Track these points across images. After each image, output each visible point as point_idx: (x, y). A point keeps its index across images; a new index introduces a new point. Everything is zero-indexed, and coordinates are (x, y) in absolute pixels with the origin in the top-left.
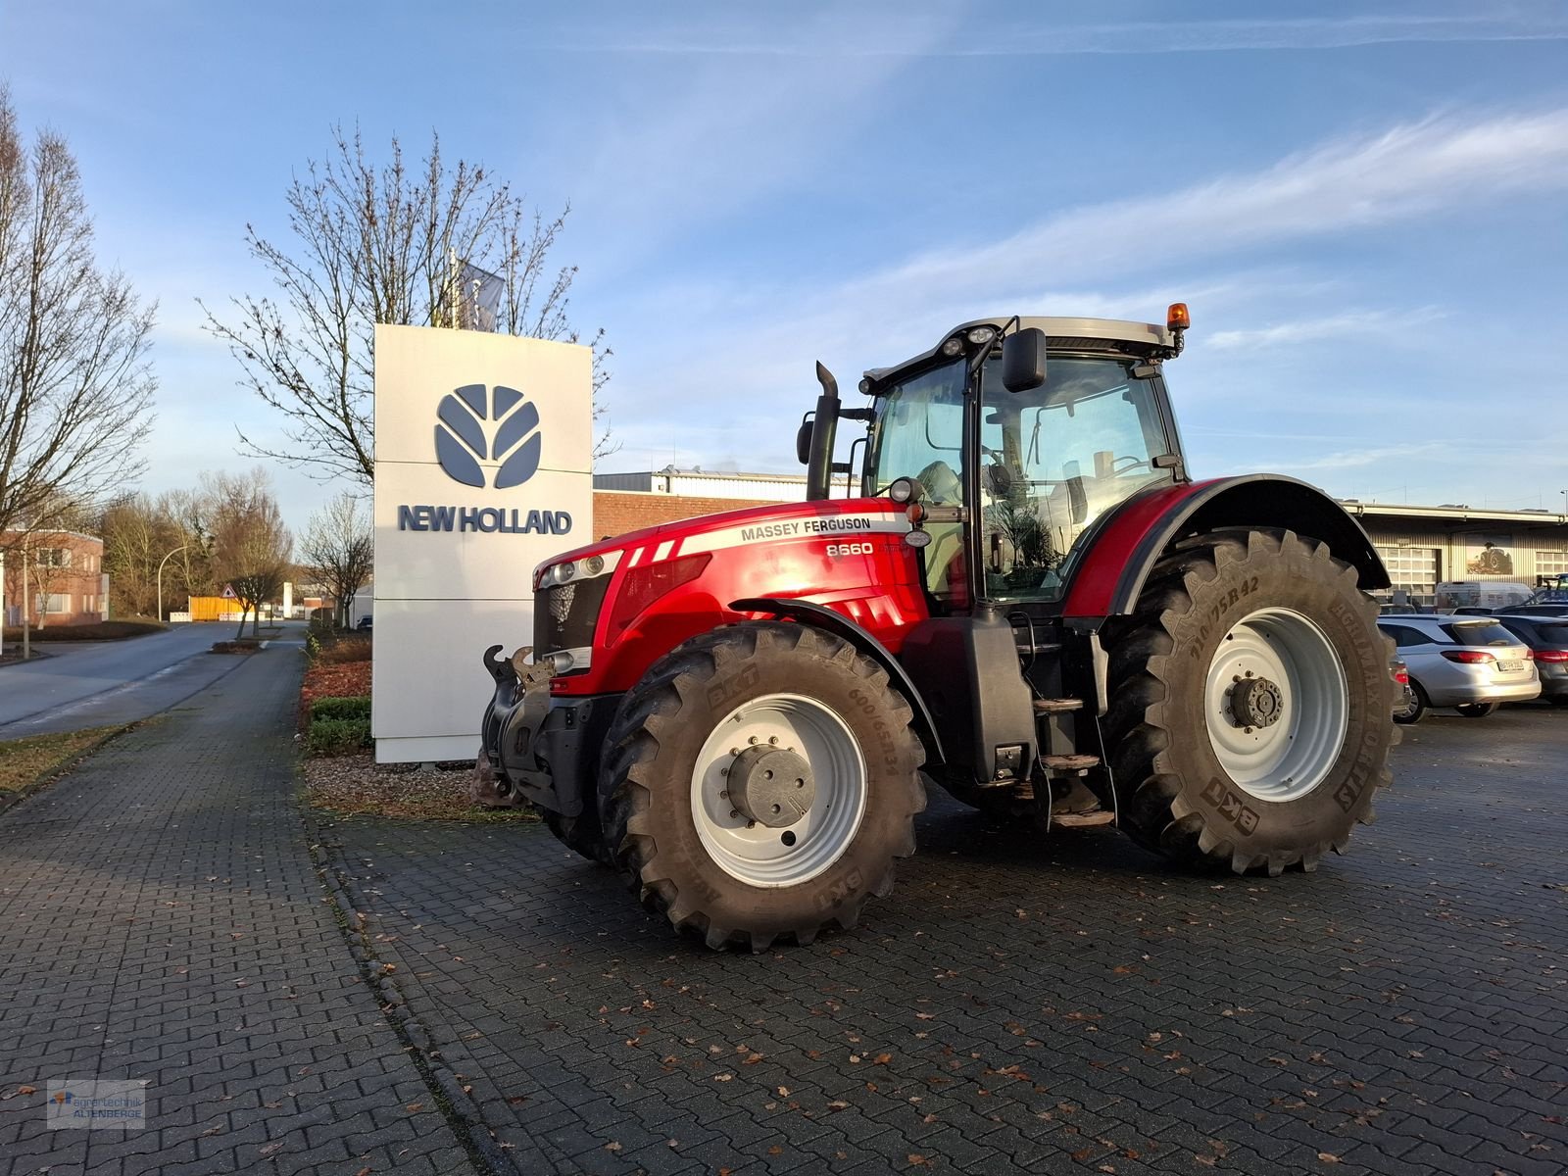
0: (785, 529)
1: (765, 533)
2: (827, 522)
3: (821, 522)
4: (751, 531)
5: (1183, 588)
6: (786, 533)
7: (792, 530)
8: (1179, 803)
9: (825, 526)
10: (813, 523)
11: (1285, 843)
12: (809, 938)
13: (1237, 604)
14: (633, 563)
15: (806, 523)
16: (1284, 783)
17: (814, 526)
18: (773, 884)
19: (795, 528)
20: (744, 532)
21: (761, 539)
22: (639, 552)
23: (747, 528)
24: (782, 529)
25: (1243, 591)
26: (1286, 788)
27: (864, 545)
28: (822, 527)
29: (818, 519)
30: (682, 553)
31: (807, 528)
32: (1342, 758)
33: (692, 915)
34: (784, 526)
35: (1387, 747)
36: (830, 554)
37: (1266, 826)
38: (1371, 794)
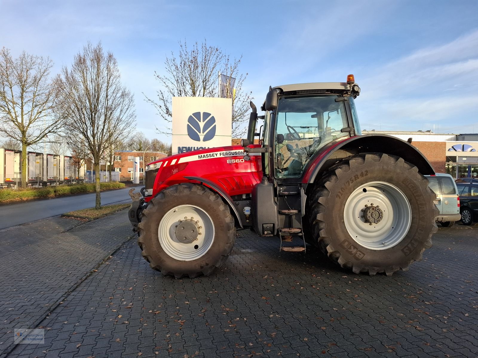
0: (213, 155)
1: (206, 156)
2: (228, 153)
3: (226, 153)
4: (201, 156)
5: (335, 174)
6: (213, 156)
7: (215, 155)
8: (330, 247)
9: (227, 154)
10: (223, 153)
11: (375, 265)
12: (193, 276)
13: (358, 180)
14: (165, 165)
15: (220, 153)
16: (383, 244)
17: (223, 154)
18: (184, 260)
19: (216, 155)
20: (199, 156)
21: (205, 158)
22: (167, 162)
23: (200, 155)
24: (212, 155)
25: (361, 175)
26: (383, 245)
27: (241, 160)
28: (226, 154)
29: (225, 152)
30: (179, 162)
31: (220, 155)
32: (407, 236)
33: (157, 266)
34: (213, 154)
35: (430, 233)
36: (228, 163)
37: (368, 258)
38: (421, 251)
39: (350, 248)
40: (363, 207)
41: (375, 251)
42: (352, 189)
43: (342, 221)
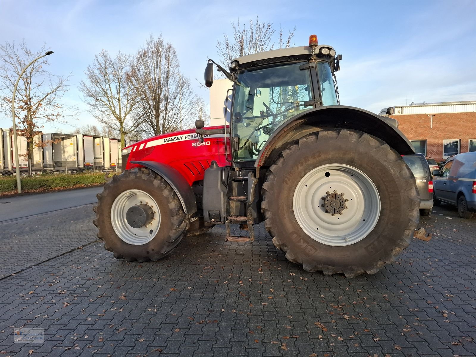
0: (178, 138)
1: (171, 140)
2: (193, 135)
3: (191, 135)
4: (167, 139)
6: (178, 140)
7: (180, 138)
9: (192, 137)
10: (188, 136)
11: (330, 263)
13: (309, 163)
14: (134, 150)
15: (185, 136)
16: (344, 239)
17: (188, 137)
19: (181, 138)
20: (164, 140)
21: (170, 142)
22: (136, 147)
23: (165, 139)
24: (177, 138)
25: (312, 157)
26: (345, 241)
27: (207, 142)
28: (191, 137)
29: (190, 134)
30: (147, 147)
31: (185, 137)
34: (178, 137)
35: (407, 230)
36: (193, 146)
37: (320, 254)
38: (392, 250)
39: (299, 242)
40: (324, 194)
41: (332, 246)
42: (303, 173)
43: (291, 210)
